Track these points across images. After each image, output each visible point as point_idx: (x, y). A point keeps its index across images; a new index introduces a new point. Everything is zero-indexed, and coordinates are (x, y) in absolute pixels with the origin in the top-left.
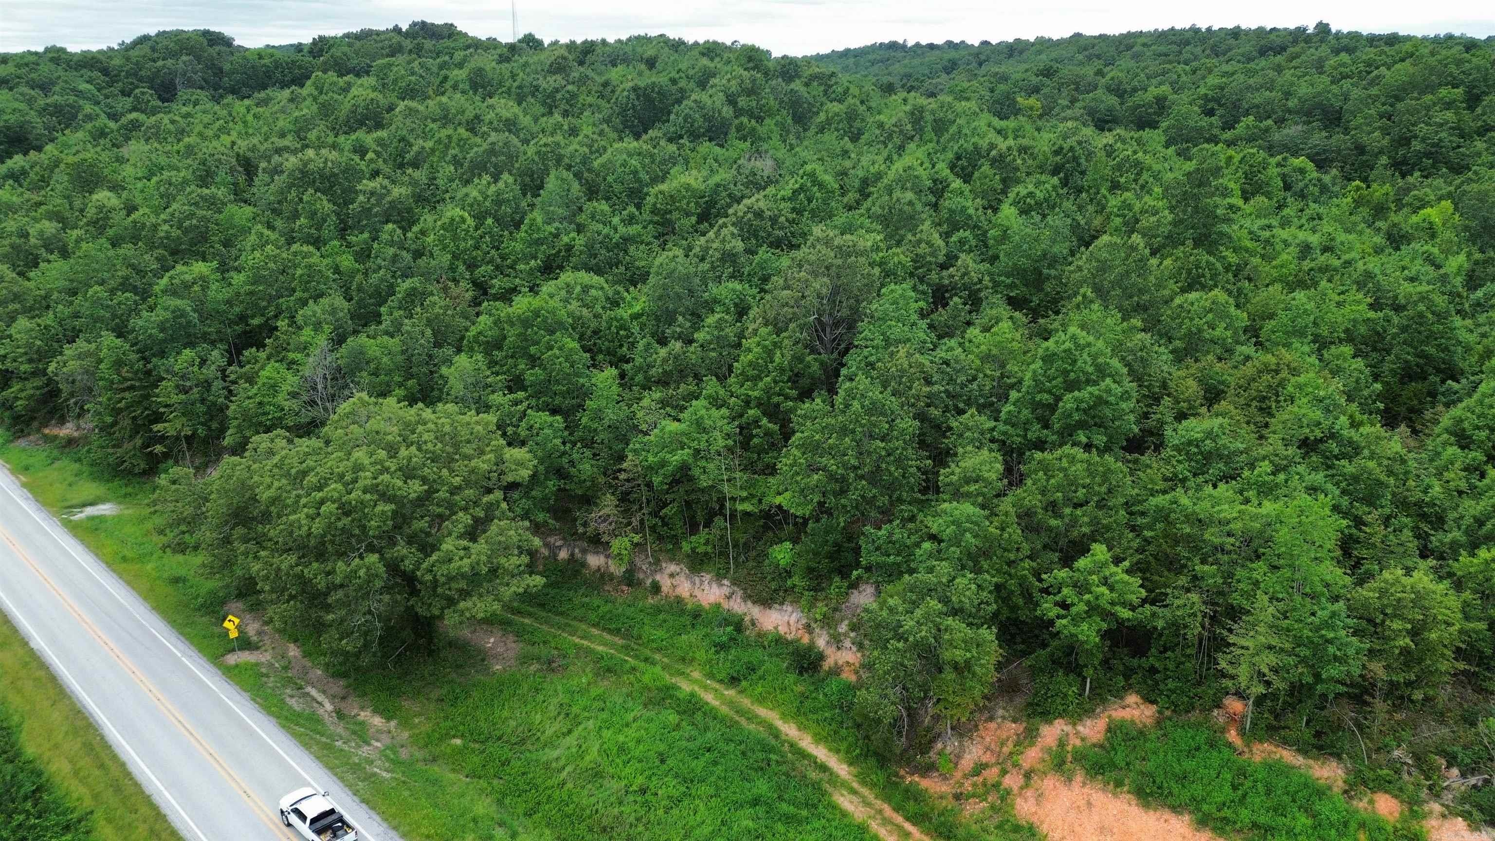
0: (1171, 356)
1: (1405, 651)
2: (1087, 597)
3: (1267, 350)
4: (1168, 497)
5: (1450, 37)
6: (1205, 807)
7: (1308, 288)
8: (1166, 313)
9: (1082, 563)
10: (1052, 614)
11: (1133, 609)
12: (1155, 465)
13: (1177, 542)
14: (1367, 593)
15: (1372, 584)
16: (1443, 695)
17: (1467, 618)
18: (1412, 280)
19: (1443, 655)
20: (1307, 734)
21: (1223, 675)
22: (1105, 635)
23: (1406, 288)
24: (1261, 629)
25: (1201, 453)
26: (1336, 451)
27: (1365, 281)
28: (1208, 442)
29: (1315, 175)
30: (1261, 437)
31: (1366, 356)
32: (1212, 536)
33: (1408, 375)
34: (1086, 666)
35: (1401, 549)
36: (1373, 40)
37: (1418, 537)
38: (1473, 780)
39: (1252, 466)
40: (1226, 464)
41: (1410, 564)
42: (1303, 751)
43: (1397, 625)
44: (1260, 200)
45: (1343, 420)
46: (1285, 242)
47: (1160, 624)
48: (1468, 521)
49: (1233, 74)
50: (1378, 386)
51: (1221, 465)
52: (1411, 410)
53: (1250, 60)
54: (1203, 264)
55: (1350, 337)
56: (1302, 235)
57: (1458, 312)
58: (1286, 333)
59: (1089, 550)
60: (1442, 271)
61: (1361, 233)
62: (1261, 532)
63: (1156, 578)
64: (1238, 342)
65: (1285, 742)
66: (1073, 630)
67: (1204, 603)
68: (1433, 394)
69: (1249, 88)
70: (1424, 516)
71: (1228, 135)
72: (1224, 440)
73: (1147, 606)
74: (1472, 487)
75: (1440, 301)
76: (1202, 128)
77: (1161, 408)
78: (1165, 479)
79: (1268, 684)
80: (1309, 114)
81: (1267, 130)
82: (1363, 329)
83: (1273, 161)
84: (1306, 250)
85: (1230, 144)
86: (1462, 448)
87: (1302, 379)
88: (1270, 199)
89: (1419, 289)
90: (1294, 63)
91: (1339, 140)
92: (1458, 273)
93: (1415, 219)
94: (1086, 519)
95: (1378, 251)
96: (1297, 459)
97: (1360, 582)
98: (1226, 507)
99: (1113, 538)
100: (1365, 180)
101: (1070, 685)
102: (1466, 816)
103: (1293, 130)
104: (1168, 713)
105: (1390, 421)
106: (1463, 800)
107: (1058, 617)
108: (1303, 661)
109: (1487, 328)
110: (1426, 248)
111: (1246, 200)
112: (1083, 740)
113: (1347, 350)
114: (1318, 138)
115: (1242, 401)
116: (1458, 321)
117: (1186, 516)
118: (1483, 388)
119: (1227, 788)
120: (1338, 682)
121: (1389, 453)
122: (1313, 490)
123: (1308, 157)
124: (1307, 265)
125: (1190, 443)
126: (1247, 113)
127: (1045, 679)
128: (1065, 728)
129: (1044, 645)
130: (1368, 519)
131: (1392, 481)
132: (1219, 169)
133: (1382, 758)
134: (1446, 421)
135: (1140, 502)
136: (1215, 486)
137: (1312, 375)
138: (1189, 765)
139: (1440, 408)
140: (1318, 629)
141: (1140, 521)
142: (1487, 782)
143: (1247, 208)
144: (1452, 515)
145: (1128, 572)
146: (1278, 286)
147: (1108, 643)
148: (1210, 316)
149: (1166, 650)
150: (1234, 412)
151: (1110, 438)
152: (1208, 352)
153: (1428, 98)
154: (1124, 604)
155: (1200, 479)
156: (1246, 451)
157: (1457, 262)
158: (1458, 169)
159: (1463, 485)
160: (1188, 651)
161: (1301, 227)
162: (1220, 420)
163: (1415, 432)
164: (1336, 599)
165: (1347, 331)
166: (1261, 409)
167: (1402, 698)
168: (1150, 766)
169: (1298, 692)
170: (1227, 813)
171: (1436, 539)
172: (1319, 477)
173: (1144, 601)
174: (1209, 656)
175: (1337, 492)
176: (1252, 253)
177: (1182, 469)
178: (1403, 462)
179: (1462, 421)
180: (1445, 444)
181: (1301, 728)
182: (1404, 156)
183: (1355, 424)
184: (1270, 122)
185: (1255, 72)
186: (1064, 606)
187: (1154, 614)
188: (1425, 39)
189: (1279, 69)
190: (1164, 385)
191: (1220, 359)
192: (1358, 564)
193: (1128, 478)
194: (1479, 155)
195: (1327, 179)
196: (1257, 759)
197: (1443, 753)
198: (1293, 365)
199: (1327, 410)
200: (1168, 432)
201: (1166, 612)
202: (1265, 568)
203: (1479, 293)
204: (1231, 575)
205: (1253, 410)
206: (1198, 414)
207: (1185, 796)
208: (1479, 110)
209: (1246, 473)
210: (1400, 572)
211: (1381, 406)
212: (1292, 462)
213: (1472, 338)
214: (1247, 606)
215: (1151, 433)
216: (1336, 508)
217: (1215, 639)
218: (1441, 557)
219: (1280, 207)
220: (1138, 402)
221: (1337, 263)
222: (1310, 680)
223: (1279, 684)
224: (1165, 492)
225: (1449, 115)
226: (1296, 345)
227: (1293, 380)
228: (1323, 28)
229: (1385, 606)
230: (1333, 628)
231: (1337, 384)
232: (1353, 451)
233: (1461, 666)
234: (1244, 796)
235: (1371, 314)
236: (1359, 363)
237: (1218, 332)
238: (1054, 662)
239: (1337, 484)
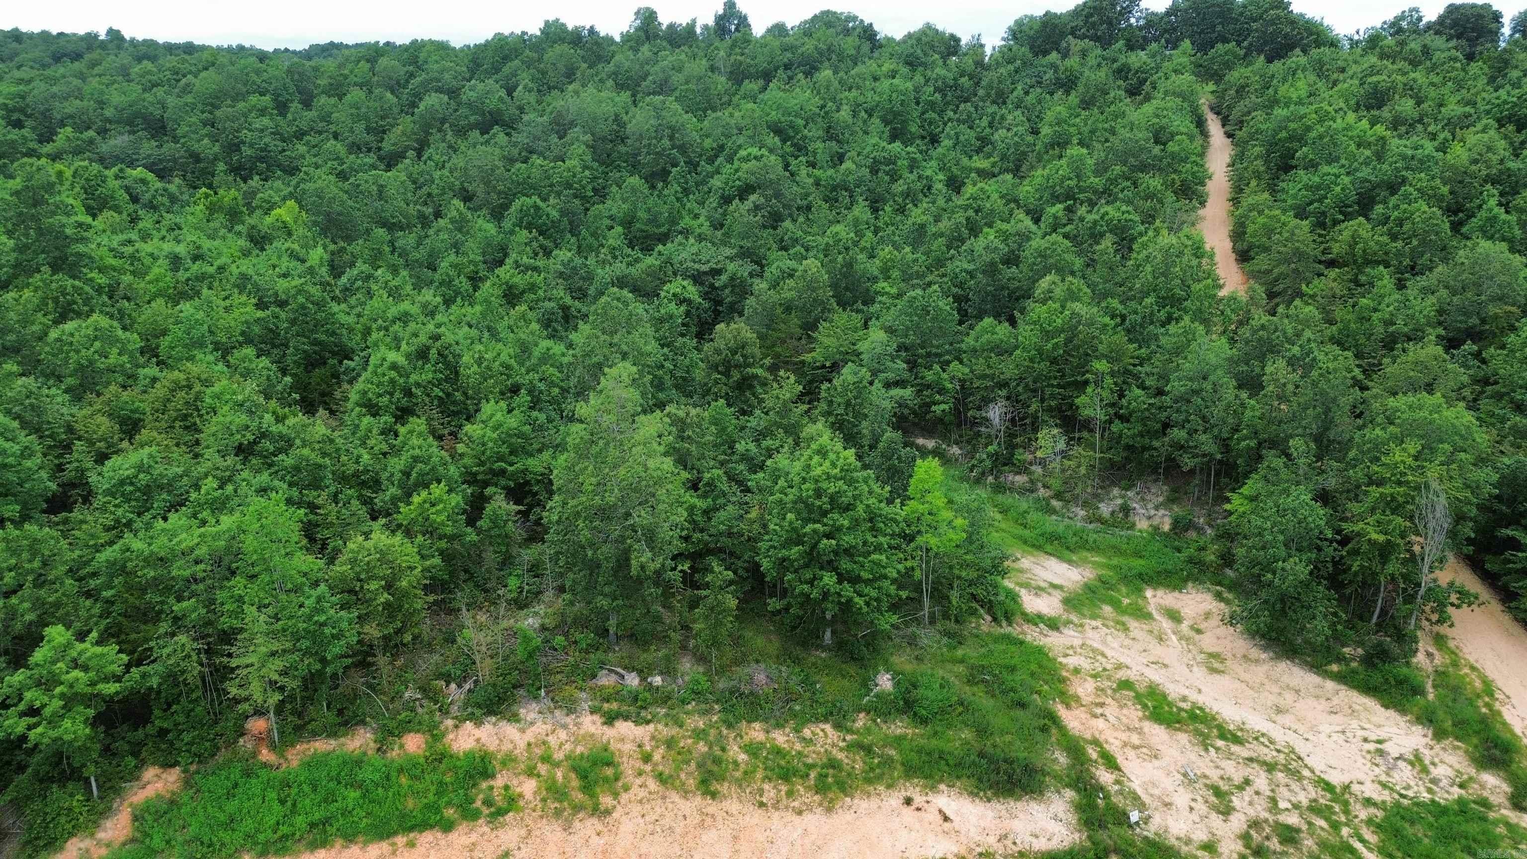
0: (67, 397)
1: (387, 605)
2: (58, 690)
3: (172, 368)
4: (116, 547)
5: (241, 48)
6: (261, 837)
7: (192, 298)
8: (44, 351)
9: (39, 655)
10: (20, 729)
11: (118, 679)
12: (89, 518)
13: (144, 590)
14: (341, 568)
15: (342, 558)
16: (425, 628)
17: (423, 557)
18: (285, 276)
19: (415, 596)
20: (331, 717)
21: (237, 701)
22: (94, 722)
23: (282, 285)
24: (259, 640)
25: (139, 490)
26: (272, 449)
27: (243, 283)
28: (141, 476)
29: (159, 185)
30: (196, 456)
31: (268, 354)
32: (180, 570)
33: (311, 363)
34: (84, 765)
35: (354, 519)
36: (170, 48)
37: (365, 503)
38: (467, 686)
39: (197, 487)
40: (169, 492)
41: (366, 529)
42: (333, 735)
43: (373, 586)
44: (108, 215)
45: (268, 417)
46: (151, 255)
47: (154, 682)
48: (398, 476)
49: (29, 81)
50: (288, 379)
51: (164, 496)
52: (323, 394)
53: (44, 66)
54: (69, 289)
55: (248, 340)
56: (168, 247)
57: (333, 299)
58: (185, 346)
59: (42, 638)
60: (308, 264)
61: (224, 238)
62: (228, 549)
63: (133, 636)
64: (138, 366)
65: (315, 734)
66: (53, 734)
67: (195, 640)
68: (336, 376)
69: (54, 96)
70: (363, 484)
71: (48, 148)
72: (158, 470)
73: (133, 670)
74: (392, 447)
75: (315, 291)
76: (13, 142)
77: (76, 455)
78: (108, 529)
79: (282, 689)
80: (130, 122)
81: (91, 142)
82: (257, 329)
83: (110, 173)
84: (176, 262)
85: (55, 157)
86: (374, 416)
87: (217, 388)
88: (120, 213)
89: (294, 283)
90: (97, 70)
91: (169, 148)
92: (321, 265)
93: (268, 220)
94: (26, 605)
95: (246, 254)
96: (239, 467)
97: (331, 561)
98: (184, 535)
99: (67, 614)
100: (210, 186)
101: (72, 795)
102: (471, 717)
103: (119, 141)
104: (193, 768)
105: (310, 409)
106: (466, 705)
107: (30, 728)
108: (307, 653)
109: (359, 309)
110: (287, 245)
111: (94, 217)
112: (108, 846)
113: (249, 351)
114: (148, 147)
115: (164, 425)
116: (335, 307)
117: (145, 560)
118: (373, 360)
119: (276, 806)
120: (342, 656)
121: (318, 437)
122: (263, 491)
123: (145, 166)
124: (182, 275)
125: (122, 482)
126: (62, 124)
127: (37, 805)
128: (82, 845)
129: (21, 768)
130: (319, 501)
131: (327, 461)
132: (51, 185)
133: (397, 704)
134: (354, 397)
135: (87, 563)
136: (165, 519)
137: (225, 382)
138: (232, 806)
139: (346, 386)
140: (310, 617)
141: (93, 583)
142: (476, 682)
143: (99, 223)
144: (384, 476)
145: (99, 643)
146: (160, 301)
147: (102, 728)
148: (97, 344)
149: (169, 706)
150: (159, 438)
151: (25, 505)
152: (109, 383)
153: (241, 105)
154: (106, 679)
155: (147, 516)
156: (186, 473)
157: (317, 255)
158: (292, 171)
159: (385, 447)
160: (194, 696)
161: (163, 238)
162: (147, 450)
163: (332, 412)
164: (316, 584)
165: (243, 333)
166: (186, 428)
167: (396, 646)
168: (192, 830)
169: (311, 682)
170: (284, 829)
171: (380, 500)
172: (264, 478)
173: (128, 667)
174: (217, 690)
175: (285, 486)
176: (121, 271)
177: (123, 512)
178: (332, 441)
179: (365, 393)
180: (360, 416)
181: (325, 715)
182: (238, 160)
183: (280, 419)
184: (91, 133)
185: (54, 81)
186: (33, 712)
187: (144, 676)
188: (219, 49)
189: (82, 77)
190: (70, 429)
191: (124, 387)
192: (324, 546)
193: (64, 544)
194: (303, 157)
195: (172, 188)
196: (295, 763)
197: (440, 676)
198: (203, 376)
199: (251, 412)
200: (93, 478)
201: (158, 667)
202: (243, 581)
203: (344, 279)
204: (212, 601)
205: (178, 431)
206: (121, 450)
207: (238, 837)
208: (290, 116)
209: (193, 495)
210: (360, 539)
211: (297, 397)
212: (235, 471)
213: (351, 319)
214: (236, 624)
215: (73, 485)
216: (289, 502)
217: (217, 670)
218: (388, 514)
219: (134, 220)
220: (45, 455)
221: (211, 270)
222: (318, 666)
223: (292, 684)
224: (111, 543)
225: (266, 121)
226: (200, 356)
227: (208, 391)
228: (115, 35)
229: (358, 574)
230: (323, 611)
231: (251, 386)
232: (286, 444)
233: (431, 598)
234: (294, 805)
235: (260, 314)
236: (264, 362)
237: (113, 359)
238: (41, 781)
239: (282, 479)
